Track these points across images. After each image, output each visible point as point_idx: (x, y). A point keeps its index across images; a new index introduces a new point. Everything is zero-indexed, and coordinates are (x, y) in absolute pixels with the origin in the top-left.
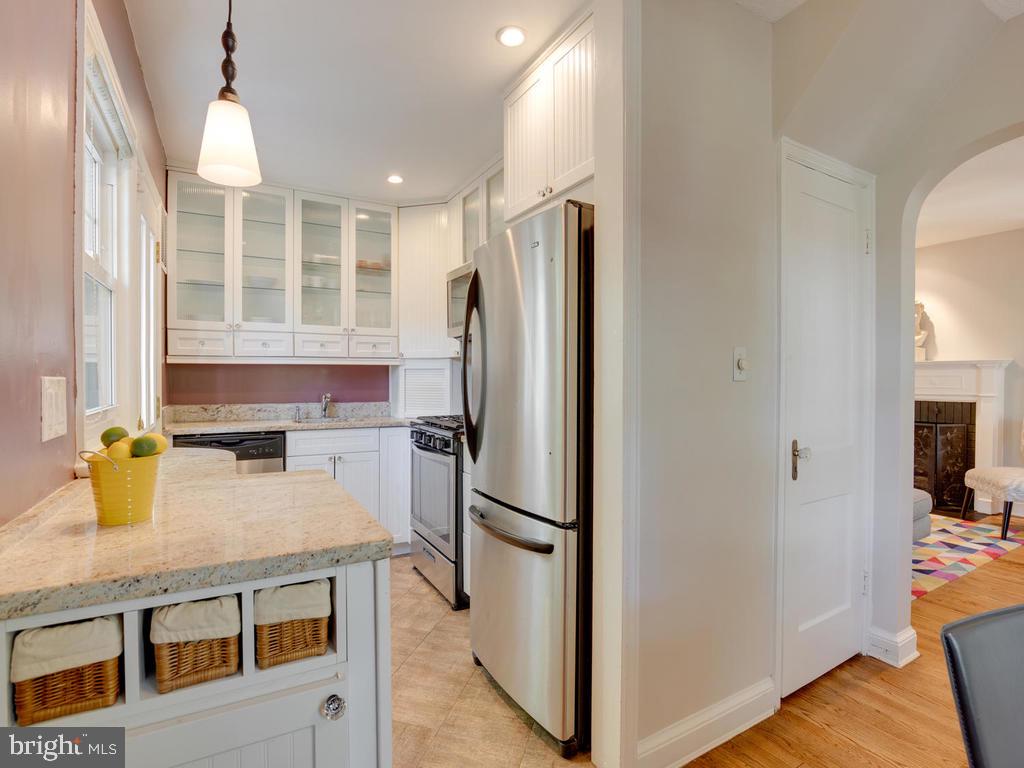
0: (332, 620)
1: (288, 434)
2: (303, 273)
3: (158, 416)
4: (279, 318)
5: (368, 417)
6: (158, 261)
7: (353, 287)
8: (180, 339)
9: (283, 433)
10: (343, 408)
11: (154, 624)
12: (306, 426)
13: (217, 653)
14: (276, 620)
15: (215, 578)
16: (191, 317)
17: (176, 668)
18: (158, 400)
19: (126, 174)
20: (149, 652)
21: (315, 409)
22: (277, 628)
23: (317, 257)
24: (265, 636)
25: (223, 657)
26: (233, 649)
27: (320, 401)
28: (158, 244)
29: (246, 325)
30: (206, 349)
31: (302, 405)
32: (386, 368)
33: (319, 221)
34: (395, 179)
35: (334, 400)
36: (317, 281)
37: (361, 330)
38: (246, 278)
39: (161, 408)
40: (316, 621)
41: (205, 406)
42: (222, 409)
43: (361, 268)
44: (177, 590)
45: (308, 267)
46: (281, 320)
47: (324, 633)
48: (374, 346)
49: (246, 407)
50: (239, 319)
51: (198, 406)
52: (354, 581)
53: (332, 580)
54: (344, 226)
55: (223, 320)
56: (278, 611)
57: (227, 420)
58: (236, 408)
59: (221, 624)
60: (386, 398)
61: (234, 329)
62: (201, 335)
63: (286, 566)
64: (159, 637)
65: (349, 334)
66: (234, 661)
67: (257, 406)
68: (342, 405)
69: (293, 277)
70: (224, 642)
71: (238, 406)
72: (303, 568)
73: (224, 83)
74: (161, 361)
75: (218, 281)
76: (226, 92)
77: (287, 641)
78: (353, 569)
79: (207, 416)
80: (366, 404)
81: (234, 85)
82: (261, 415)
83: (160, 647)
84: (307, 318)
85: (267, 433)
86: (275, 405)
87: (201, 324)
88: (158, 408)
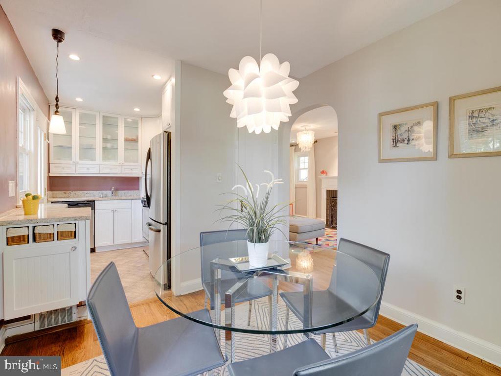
0: (75, 232)
1: (95, 201)
2: (103, 143)
3: (45, 195)
4: (93, 159)
5: (131, 196)
6: (45, 140)
7: (123, 147)
8: (55, 167)
9: (94, 201)
10: (121, 193)
11: (35, 229)
12: (105, 199)
13: (49, 236)
14: (62, 231)
15: (48, 221)
16: (59, 159)
17: (40, 238)
18: (45, 189)
19: (32, 117)
20: (34, 234)
21: (109, 193)
22: (62, 232)
23: (109, 137)
24: (59, 234)
25: (50, 237)
26: (52, 236)
27: (111, 190)
28: (45, 134)
29: (81, 162)
30: (64, 171)
31: (103, 192)
32: (139, 177)
33: (109, 123)
34: (137, 110)
35: (117, 190)
36: (109, 145)
37: (126, 164)
38: (80, 144)
39: (47, 192)
40: (71, 232)
41: (65, 192)
42: (72, 193)
43: (126, 140)
44: (40, 223)
45: (105, 140)
46: (95, 160)
47: (73, 234)
48: (131, 170)
49: (81, 192)
50: (77, 159)
51: (62, 192)
52: (80, 224)
53: (75, 224)
54: (119, 125)
55: (71, 160)
56: (62, 228)
57: (74, 197)
58: (77, 192)
59: (50, 230)
60: (138, 189)
61: (75, 163)
62: (63, 166)
63: (64, 220)
64: (36, 231)
65: (121, 165)
66: (52, 238)
67: (86, 192)
68: (120, 192)
69: (99, 144)
70: (50, 234)
71: (78, 192)
72: (68, 220)
73: (56, 110)
74: (47, 175)
75: (69, 146)
76: (56, 112)
77: (64, 235)
78: (80, 222)
79: (66, 195)
80: (130, 191)
81: (59, 110)
82: (87, 195)
83: (37, 233)
84: (104, 159)
85: (87, 201)
86: (93, 192)
87: (62, 162)
88: (45, 192)
